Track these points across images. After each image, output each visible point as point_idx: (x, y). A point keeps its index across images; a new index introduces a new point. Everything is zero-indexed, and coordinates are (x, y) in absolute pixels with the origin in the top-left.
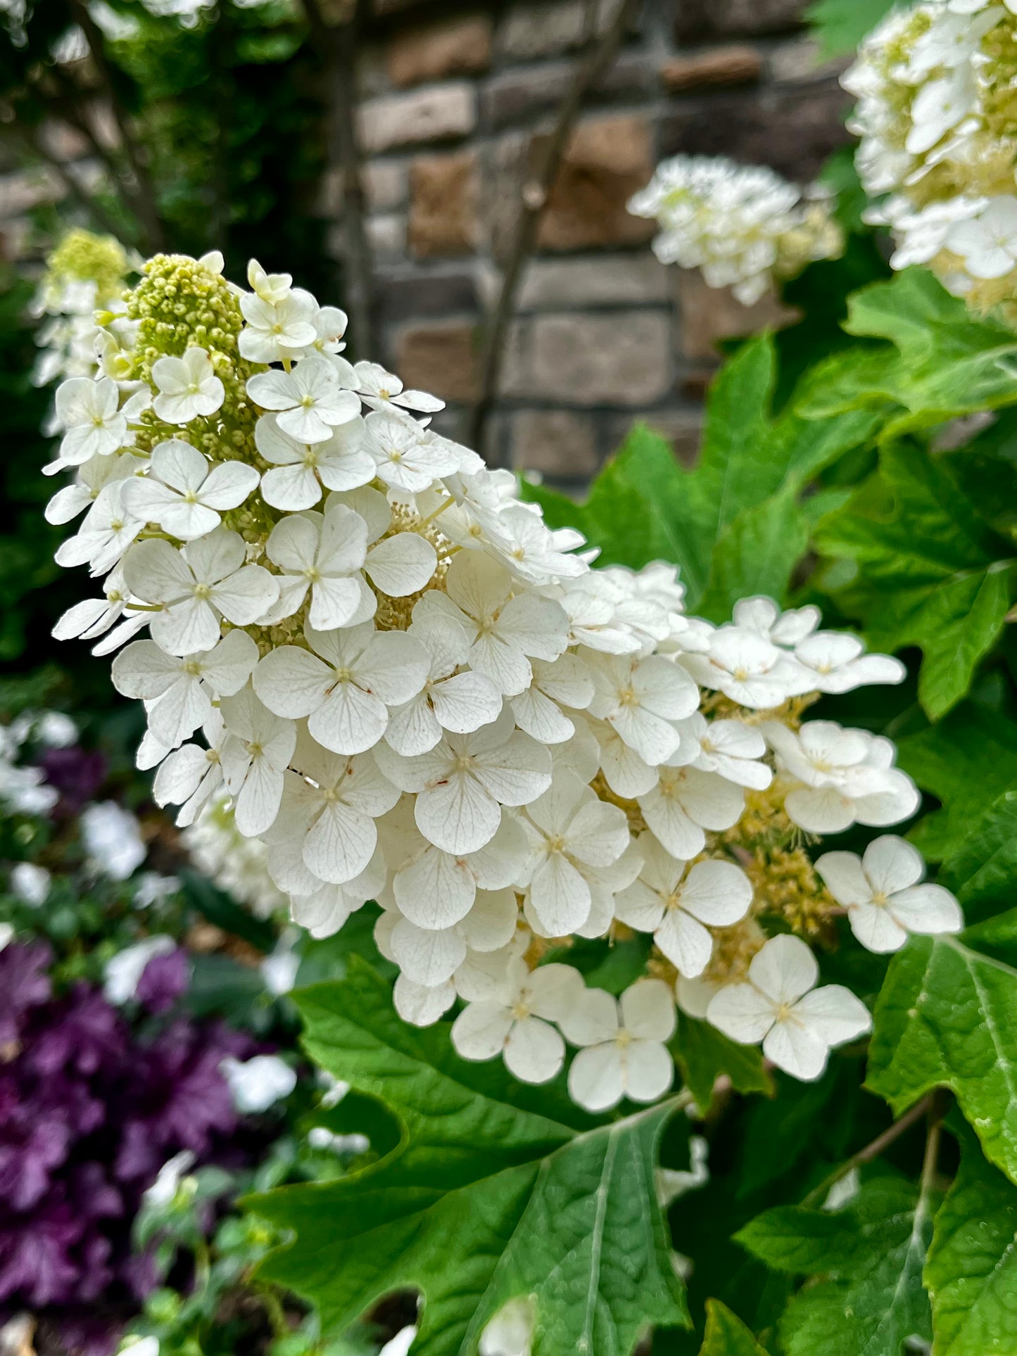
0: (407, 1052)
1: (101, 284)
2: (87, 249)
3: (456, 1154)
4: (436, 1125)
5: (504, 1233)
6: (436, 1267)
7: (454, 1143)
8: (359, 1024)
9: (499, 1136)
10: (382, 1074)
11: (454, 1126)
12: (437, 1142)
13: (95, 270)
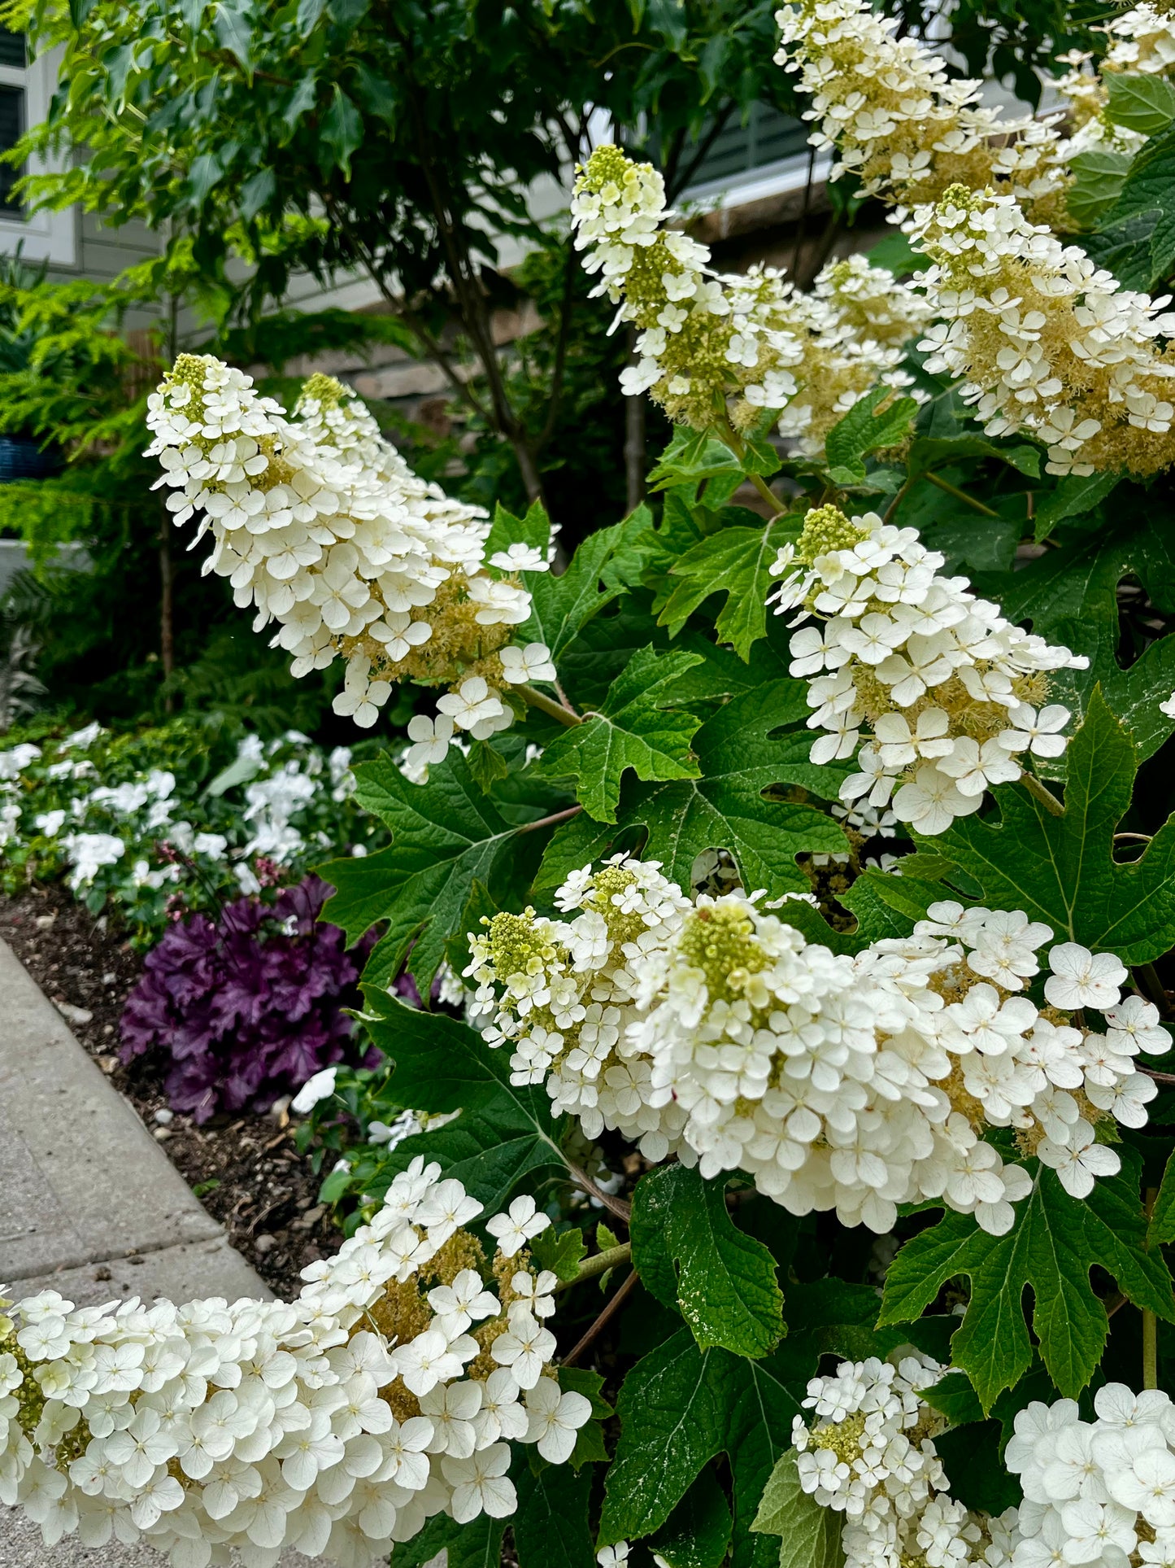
0: (400, 799)
1: (325, 401)
2: (321, 381)
3: (417, 851)
4: (408, 835)
5: (434, 893)
6: (401, 910)
7: (415, 845)
8: (380, 785)
9: (436, 842)
10: (386, 809)
11: (416, 836)
12: (407, 844)
13: (324, 394)
